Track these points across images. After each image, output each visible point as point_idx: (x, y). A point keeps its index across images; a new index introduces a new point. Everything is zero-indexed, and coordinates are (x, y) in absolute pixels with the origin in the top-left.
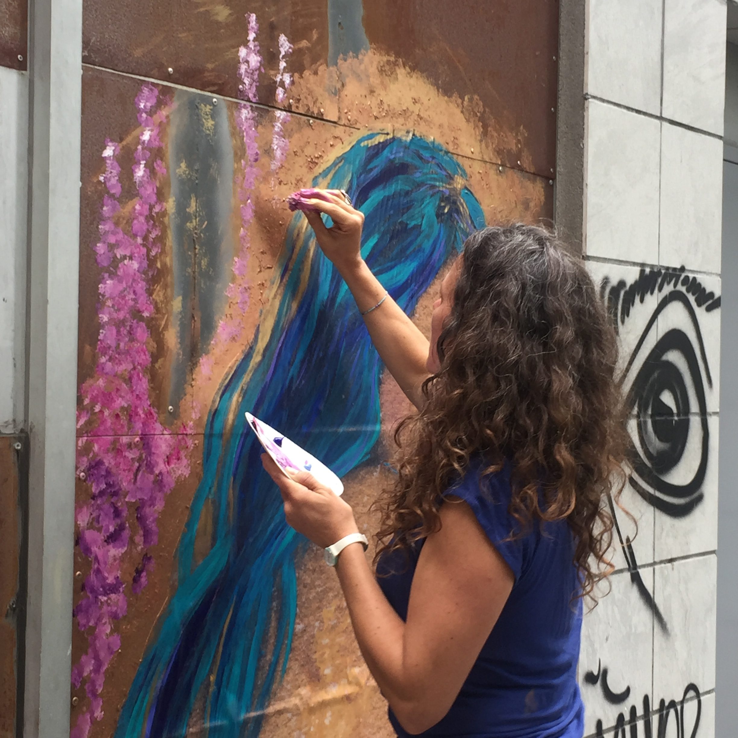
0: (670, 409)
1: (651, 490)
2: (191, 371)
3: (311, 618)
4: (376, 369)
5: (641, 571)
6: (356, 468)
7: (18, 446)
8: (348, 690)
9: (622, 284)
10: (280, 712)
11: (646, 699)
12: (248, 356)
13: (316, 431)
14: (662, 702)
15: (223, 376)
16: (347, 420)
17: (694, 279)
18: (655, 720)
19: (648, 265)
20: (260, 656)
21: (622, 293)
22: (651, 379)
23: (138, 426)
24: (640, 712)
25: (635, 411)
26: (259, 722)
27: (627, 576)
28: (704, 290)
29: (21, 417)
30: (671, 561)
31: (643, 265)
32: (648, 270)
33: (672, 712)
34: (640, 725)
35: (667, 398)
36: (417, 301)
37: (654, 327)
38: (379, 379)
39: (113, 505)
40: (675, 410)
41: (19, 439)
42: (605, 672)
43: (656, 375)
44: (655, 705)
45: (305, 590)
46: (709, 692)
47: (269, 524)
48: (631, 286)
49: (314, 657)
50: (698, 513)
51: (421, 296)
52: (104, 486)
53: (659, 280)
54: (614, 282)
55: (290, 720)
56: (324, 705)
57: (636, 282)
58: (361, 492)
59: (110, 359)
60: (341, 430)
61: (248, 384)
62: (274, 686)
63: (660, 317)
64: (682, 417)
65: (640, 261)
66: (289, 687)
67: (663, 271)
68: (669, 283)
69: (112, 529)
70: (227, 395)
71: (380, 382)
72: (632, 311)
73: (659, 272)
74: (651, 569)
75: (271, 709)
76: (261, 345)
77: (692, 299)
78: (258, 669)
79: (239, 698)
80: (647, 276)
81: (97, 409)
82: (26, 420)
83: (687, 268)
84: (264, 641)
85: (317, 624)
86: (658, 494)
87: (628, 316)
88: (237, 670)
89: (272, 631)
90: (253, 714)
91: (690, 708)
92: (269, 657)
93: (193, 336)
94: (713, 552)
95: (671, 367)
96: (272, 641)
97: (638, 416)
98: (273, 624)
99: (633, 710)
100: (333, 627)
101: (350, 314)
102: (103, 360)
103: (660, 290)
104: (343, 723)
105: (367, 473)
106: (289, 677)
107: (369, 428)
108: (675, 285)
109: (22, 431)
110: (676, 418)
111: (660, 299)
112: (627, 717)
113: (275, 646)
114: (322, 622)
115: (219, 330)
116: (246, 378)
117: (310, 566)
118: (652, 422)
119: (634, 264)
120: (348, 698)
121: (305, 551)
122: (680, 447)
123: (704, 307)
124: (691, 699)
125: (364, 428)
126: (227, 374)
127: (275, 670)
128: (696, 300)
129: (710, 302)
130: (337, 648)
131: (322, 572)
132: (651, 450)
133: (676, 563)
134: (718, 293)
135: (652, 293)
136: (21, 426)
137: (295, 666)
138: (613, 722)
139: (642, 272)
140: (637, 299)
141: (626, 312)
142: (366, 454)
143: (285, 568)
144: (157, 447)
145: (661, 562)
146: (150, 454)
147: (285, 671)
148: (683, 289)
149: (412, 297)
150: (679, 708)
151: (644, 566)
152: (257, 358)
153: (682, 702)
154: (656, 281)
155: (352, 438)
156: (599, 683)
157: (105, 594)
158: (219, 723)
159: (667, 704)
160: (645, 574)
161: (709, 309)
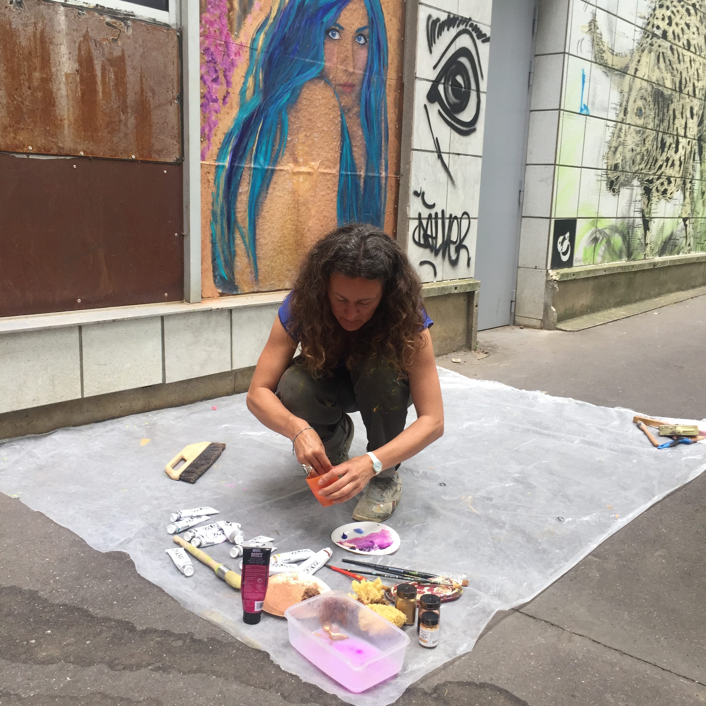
0: (461, 84)
1: (449, 120)
2: (244, 20)
3: (294, 136)
4: (323, 37)
5: (443, 155)
6: (314, 78)
7: (178, 34)
8: (310, 170)
9: (438, 20)
10: (281, 170)
11: (443, 211)
12: (267, 19)
13: (296, 58)
14: (451, 215)
15: (257, 25)
16: (309, 57)
17: (476, 25)
18: (447, 222)
19: (452, 13)
20: (273, 146)
21: (438, 24)
22: (451, 68)
23: (223, 38)
24: (440, 216)
25: (443, 81)
26: (273, 171)
27: (436, 155)
28: (481, 32)
29: (179, 23)
30: (458, 154)
31: (449, 13)
32: (452, 16)
33: (455, 221)
34: (440, 222)
35: (459, 79)
36: (341, 11)
37: (454, 44)
38: (324, 42)
39: (214, 67)
40: (463, 86)
41: (178, 31)
42: (423, 193)
43: (454, 66)
44: (448, 216)
45: (292, 124)
46: (475, 218)
47: (277, 92)
48: (443, 22)
49: (296, 152)
50: (473, 136)
51: (343, 9)
52: (211, 59)
53: (458, 22)
54: (434, 18)
55: (285, 175)
56: (299, 173)
57: (445, 20)
58: (315, 89)
59: (212, 7)
60: (307, 60)
61: (268, 31)
62: (279, 159)
63: (457, 40)
64: (466, 90)
65: (448, 11)
66: (285, 161)
67: (460, 18)
68: (463, 25)
69: (214, 77)
70: (259, 33)
71: (324, 44)
72: (443, 33)
73: (458, 18)
74: (448, 155)
75: (278, 168)
76: (273, 15)
77: (474, 35)
78: (272, 150)
79: (265, 160)
80: (451, 18)
81: (208, 26)
82: (181, 25)
83: (473, 19)
84: (275, 140)
85: (297, 139)
86: (452, 122)
87: (441, 35)
88: (264, 148)
89: (278, 137)
90: (270, 167)
91: (465, 223)
92: (277, 147)
93: (244, 6)
94: (480, 157)
95: (462, 65)
96: (278, 141)
97: (444, 84)
98: (278, 134)
99: (436, 214)
100: (304, 143)
101: (311, 10)
102: (209, 7)
103: (458, 26)
104: (307, 183)
105: (318, 82)
106: (285, 158)
107: (319, 63)
108: (466, 26)
109: (179, 29)
110: (464, 90)
111: (458, 31)
112: (433, 216)
113: (280, 144)
114: (299, 139)
115: (255, 5)
116: (267, 28)
117: (294, 114)
118: (451, 88)
119: (445, 11)
120: (309, 173)
121: (292, 108)
122: (465, 103)
123: (481, 40)
124: (465, 218)
125: (317, 62)
126: (259, 25)
127: (279, 153)
128: (477, 35)
129: (484, 38)
130: (305, 152)
131: (299, 119)
132: (450, 101)
133: (461, 156)
134: (488, 35)
135: (454, 27)
136: (179, 27)
137: (288, 154)
138: (426, 216)
139: (449, 16)
140: (446, 29)
141: (440, 34)
142: (318, 74)
143: (283, 112)
144: (231, 48)
145: (453, 153)
146: (228, 50)
147: (283, 155)
148: (470, 29)
149: (339, 9)
150: (459, 220)
151: (444, 153)
152: (271, 21)
153: (461, 218)
154: (456, 22)
155: (312, 65)
156: (420, 197)
157: (212, 102)
158: (257, 166)
159: (453, 217)
160: (445, 157)
161: (483, 41)
